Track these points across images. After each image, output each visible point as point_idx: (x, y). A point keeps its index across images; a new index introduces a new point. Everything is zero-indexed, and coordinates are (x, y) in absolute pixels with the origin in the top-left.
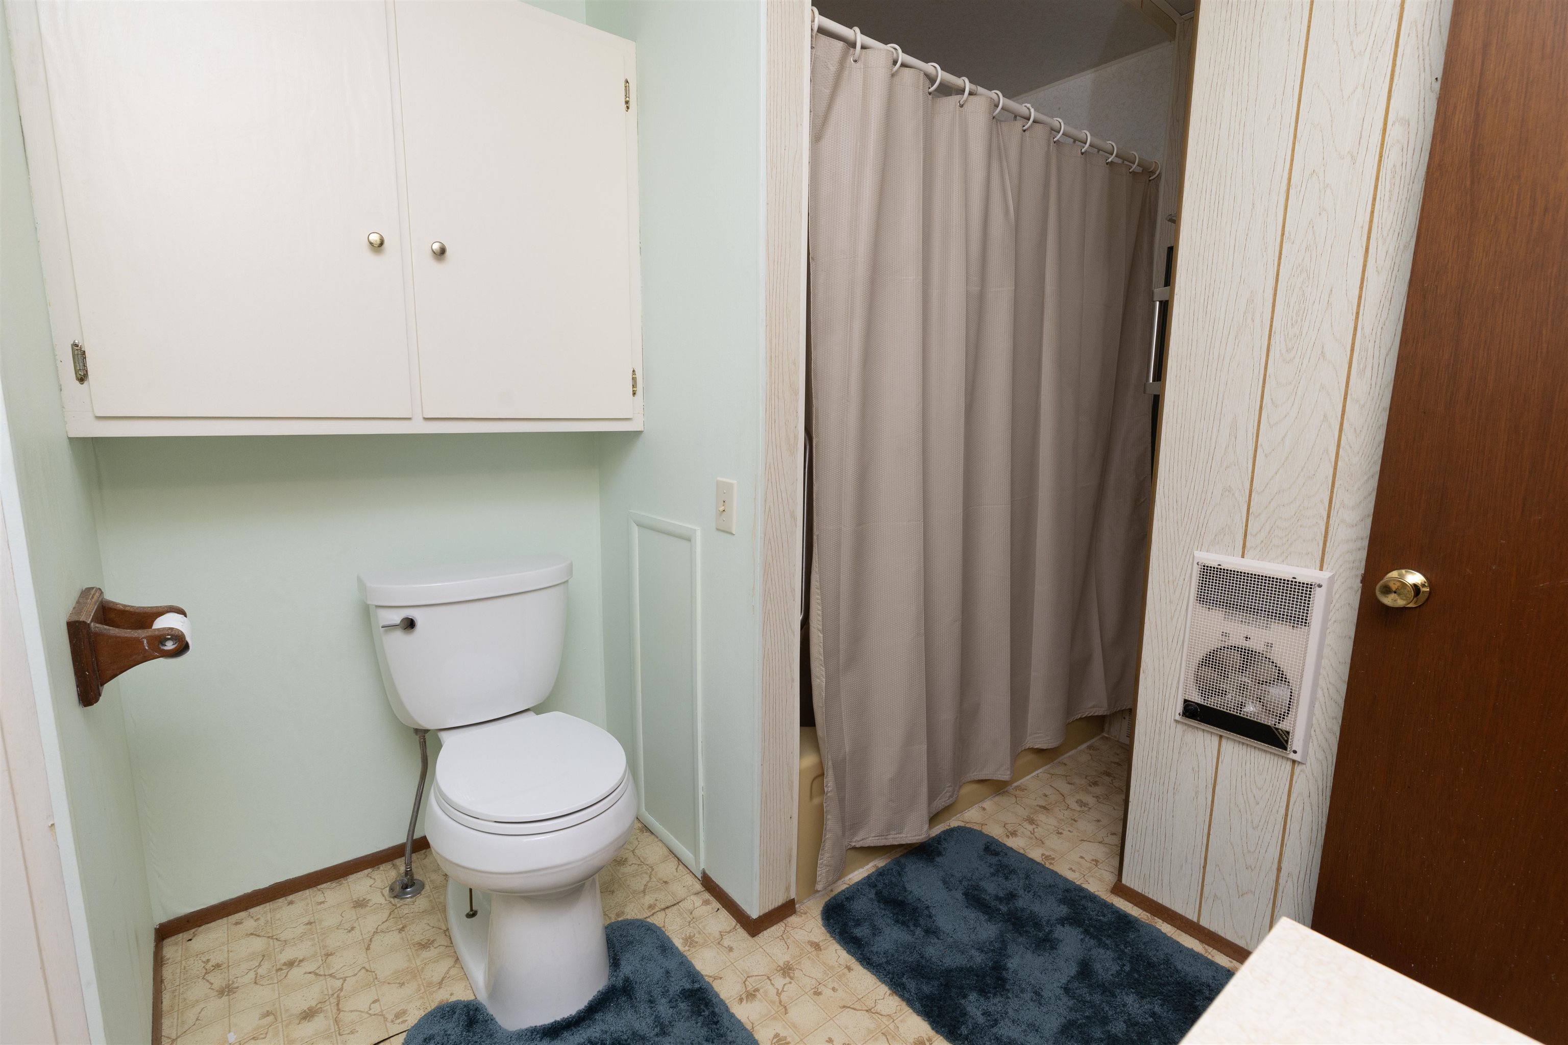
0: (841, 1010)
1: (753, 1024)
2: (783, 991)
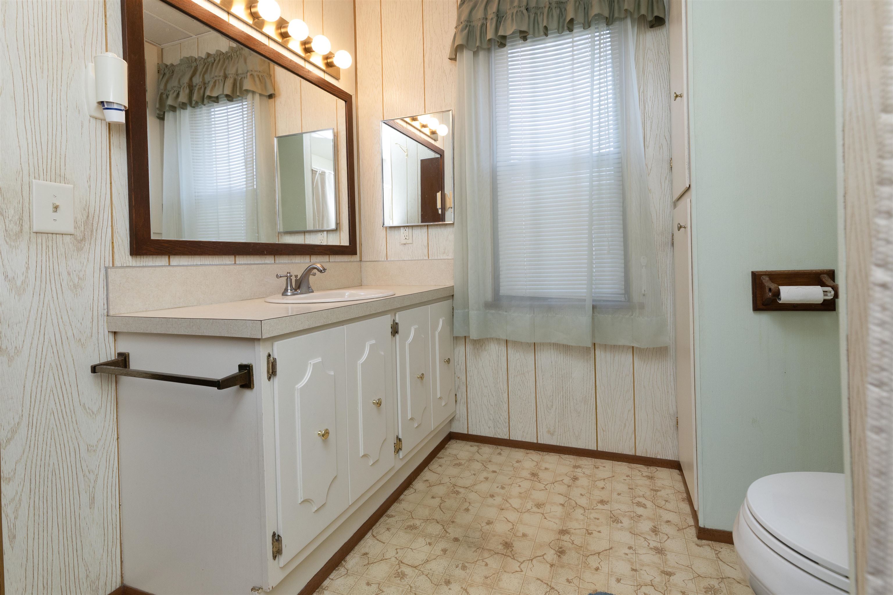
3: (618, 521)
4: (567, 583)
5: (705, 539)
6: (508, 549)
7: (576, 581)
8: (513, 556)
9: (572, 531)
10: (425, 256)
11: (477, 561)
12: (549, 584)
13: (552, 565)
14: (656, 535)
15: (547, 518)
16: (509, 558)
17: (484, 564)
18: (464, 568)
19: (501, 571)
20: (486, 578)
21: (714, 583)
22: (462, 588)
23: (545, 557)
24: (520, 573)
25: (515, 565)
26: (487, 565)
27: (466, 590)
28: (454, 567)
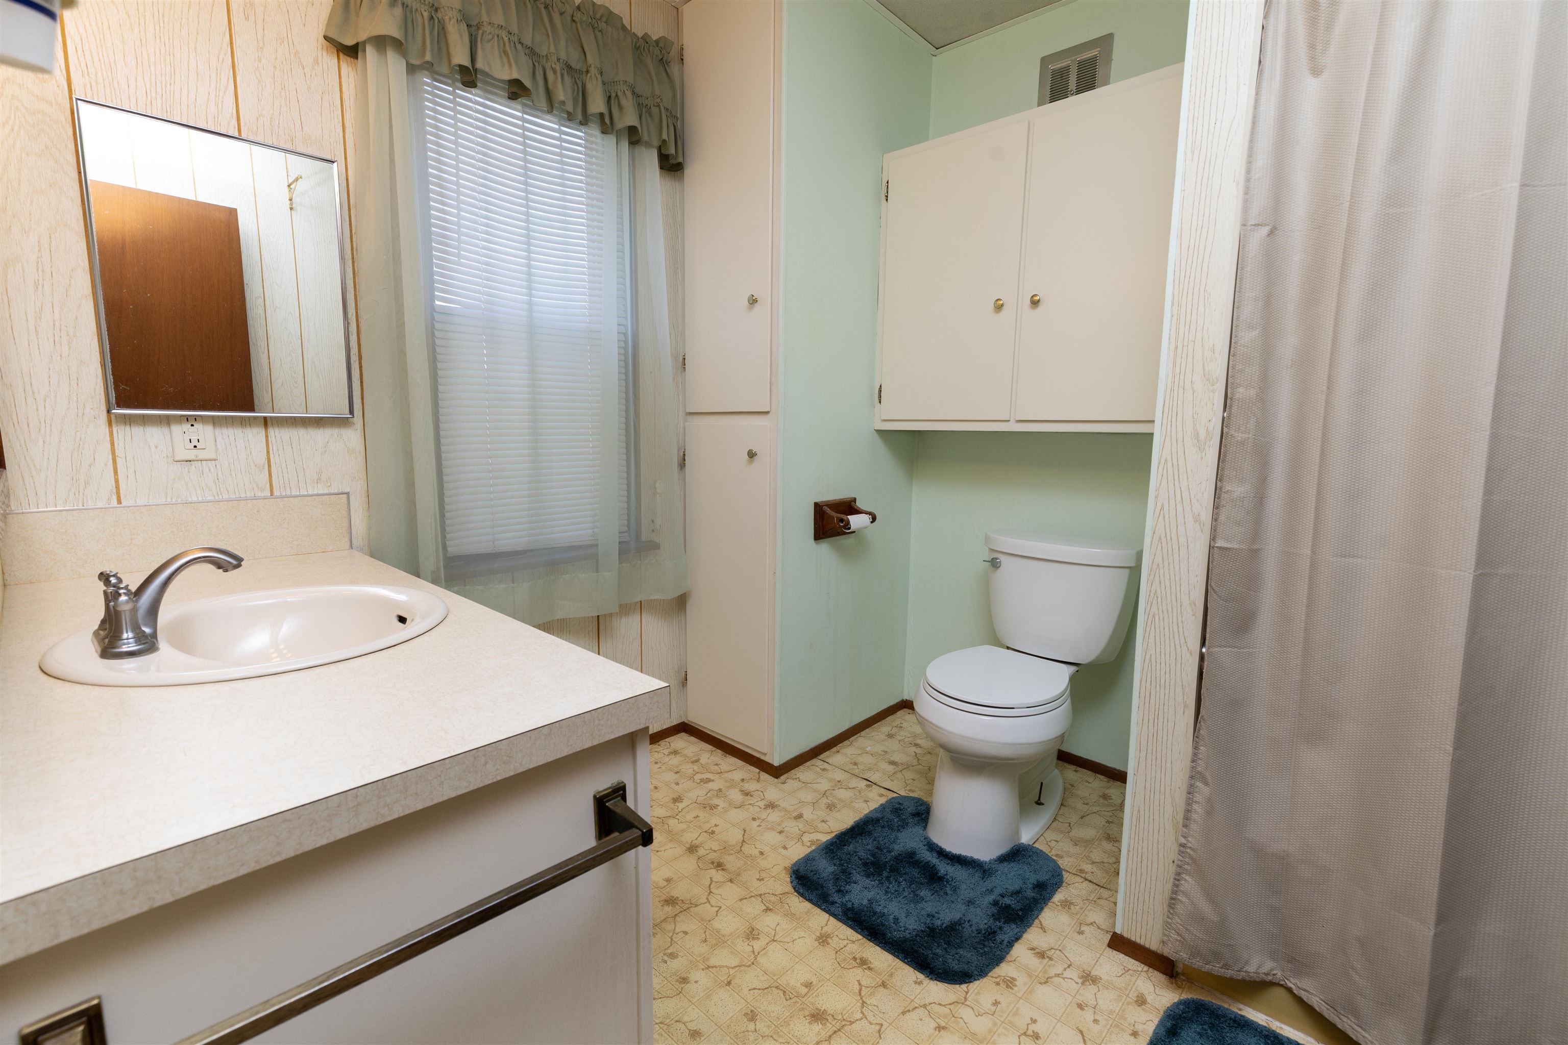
0: (1075, 1028)
1: (1015, 961)
2: (1064, 978)
3: (714, 807)
4: (762, 882)
5: (781, 775)
6: (678, 904)
7: (764, 875)
8: (691, 904)
9: (697, 842)
10: (262, 490)
11: (672, 939)
12: (753, 895)
13: (731, 881)
14: (751, 796)
15: (659, 849)
16: (691, 909)
17: (682, 935)
18: (673, 956)
19: (705, 924)
20: (705, 941)
21: (825, 800)
22: (703, 969)
23: (714, 880)
24: (721, 910)
25: (707, 910)
26: (685, 933)
27: (709, 967)
28: (662, 965)
